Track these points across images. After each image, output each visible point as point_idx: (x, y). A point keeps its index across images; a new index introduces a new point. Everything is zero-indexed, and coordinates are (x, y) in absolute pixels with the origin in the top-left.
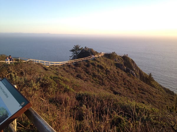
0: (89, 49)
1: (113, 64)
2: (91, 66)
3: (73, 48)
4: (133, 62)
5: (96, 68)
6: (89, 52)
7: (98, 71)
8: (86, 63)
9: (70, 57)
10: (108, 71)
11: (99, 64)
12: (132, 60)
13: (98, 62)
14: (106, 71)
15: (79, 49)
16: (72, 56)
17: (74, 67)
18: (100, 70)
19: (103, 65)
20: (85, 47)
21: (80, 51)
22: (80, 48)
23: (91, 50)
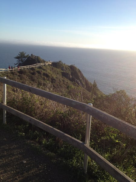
0: (36, 56)
1: (59, 73)
2: (37, 74)
3: (18, 55)
4: (80, 72)
5: (41, 76)
6: (35, 60)
7: (44, 79)
8: (32, 71)
9: (16, 64)
10: (54, 79)
11: (45, 72)
12: (79, 69)
13: (44, 70)
14: (52, 79)
15: (24, 56)
16: (17, 63)
17: (18, 74)
18: (45, 78)
19: (49, 73)
20: (32, 55)
21: (26, 59)
22: (26, 55)
23: (38, 58)
